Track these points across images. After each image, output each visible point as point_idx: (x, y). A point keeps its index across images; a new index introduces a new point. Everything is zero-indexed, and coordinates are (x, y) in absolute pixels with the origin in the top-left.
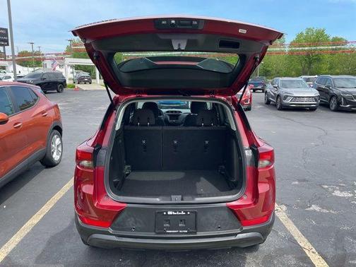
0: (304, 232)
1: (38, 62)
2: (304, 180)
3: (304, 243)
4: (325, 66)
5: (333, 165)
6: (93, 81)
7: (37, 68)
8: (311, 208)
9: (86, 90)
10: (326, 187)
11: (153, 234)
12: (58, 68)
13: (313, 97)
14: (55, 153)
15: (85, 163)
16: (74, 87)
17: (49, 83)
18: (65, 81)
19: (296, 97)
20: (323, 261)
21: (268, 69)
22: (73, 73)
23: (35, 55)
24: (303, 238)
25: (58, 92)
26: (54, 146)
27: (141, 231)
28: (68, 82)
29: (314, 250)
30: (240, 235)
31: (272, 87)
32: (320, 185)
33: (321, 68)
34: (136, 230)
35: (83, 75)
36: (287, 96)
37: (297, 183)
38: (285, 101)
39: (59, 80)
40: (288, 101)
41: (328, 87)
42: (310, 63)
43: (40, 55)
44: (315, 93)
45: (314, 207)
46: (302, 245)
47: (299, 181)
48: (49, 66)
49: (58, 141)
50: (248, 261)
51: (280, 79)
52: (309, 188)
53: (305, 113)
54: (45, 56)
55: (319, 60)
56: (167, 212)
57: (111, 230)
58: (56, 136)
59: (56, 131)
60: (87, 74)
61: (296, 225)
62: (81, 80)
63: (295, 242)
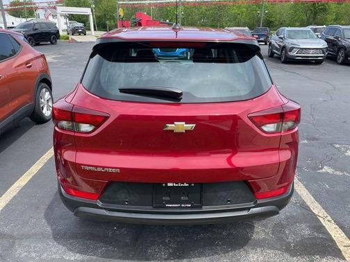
0: (317, 197)
1: (31, 13)
2: (314, 139)
3: (317, 209)
4: (331, 17)
5: (345, 122)
6: (87, 32)
7: (30, 19)
8: (323, 170)
9: (81, 42)
10: (337, 146)
11: (149, 208)
12: (51, 19)
13: (320, 49)
14: (45, 109)
15: (64, 123)
16: (68, 38)
17: (41, 34)
18: (58, 32)
19: (303, 49)
20: (340, 231)
21: (271, 19)
22: (66, 23)
23: (27, 4)
24: (317, 204)
25: (52, 44)
26: (43, 100)
27: (136, 204)
28: (61, 33)
29: (329, 218)
30: (253, 209)
31: (277, 38)
32: (331, 144)
33: (326, 20)
34: (130, 203)
35: (77, 26)
36: (293, 48)
37: (306, 141)
38: (291, 54)
39: (52, 30)
40: (294, 53)
41: (337, 38)
42: (316, 13)
43: (31, 4)
44: (323, 44)
45: (326, 169)
46: (315, 212)
47: (308, 139)
48: (42, 17)
49: (47, 95)
50: (256, 230)
51: (287, 29)
52: (319, 148)
53: (311, 66)
54: (37, 5)
55: (324, 10)
56: (166, 184)
57: (100, 204)
58: (44, 90)
59: (43, 84)
60: (81, 25)
61: (307, 189)
62: (75, 31)
63: (307, 208)
